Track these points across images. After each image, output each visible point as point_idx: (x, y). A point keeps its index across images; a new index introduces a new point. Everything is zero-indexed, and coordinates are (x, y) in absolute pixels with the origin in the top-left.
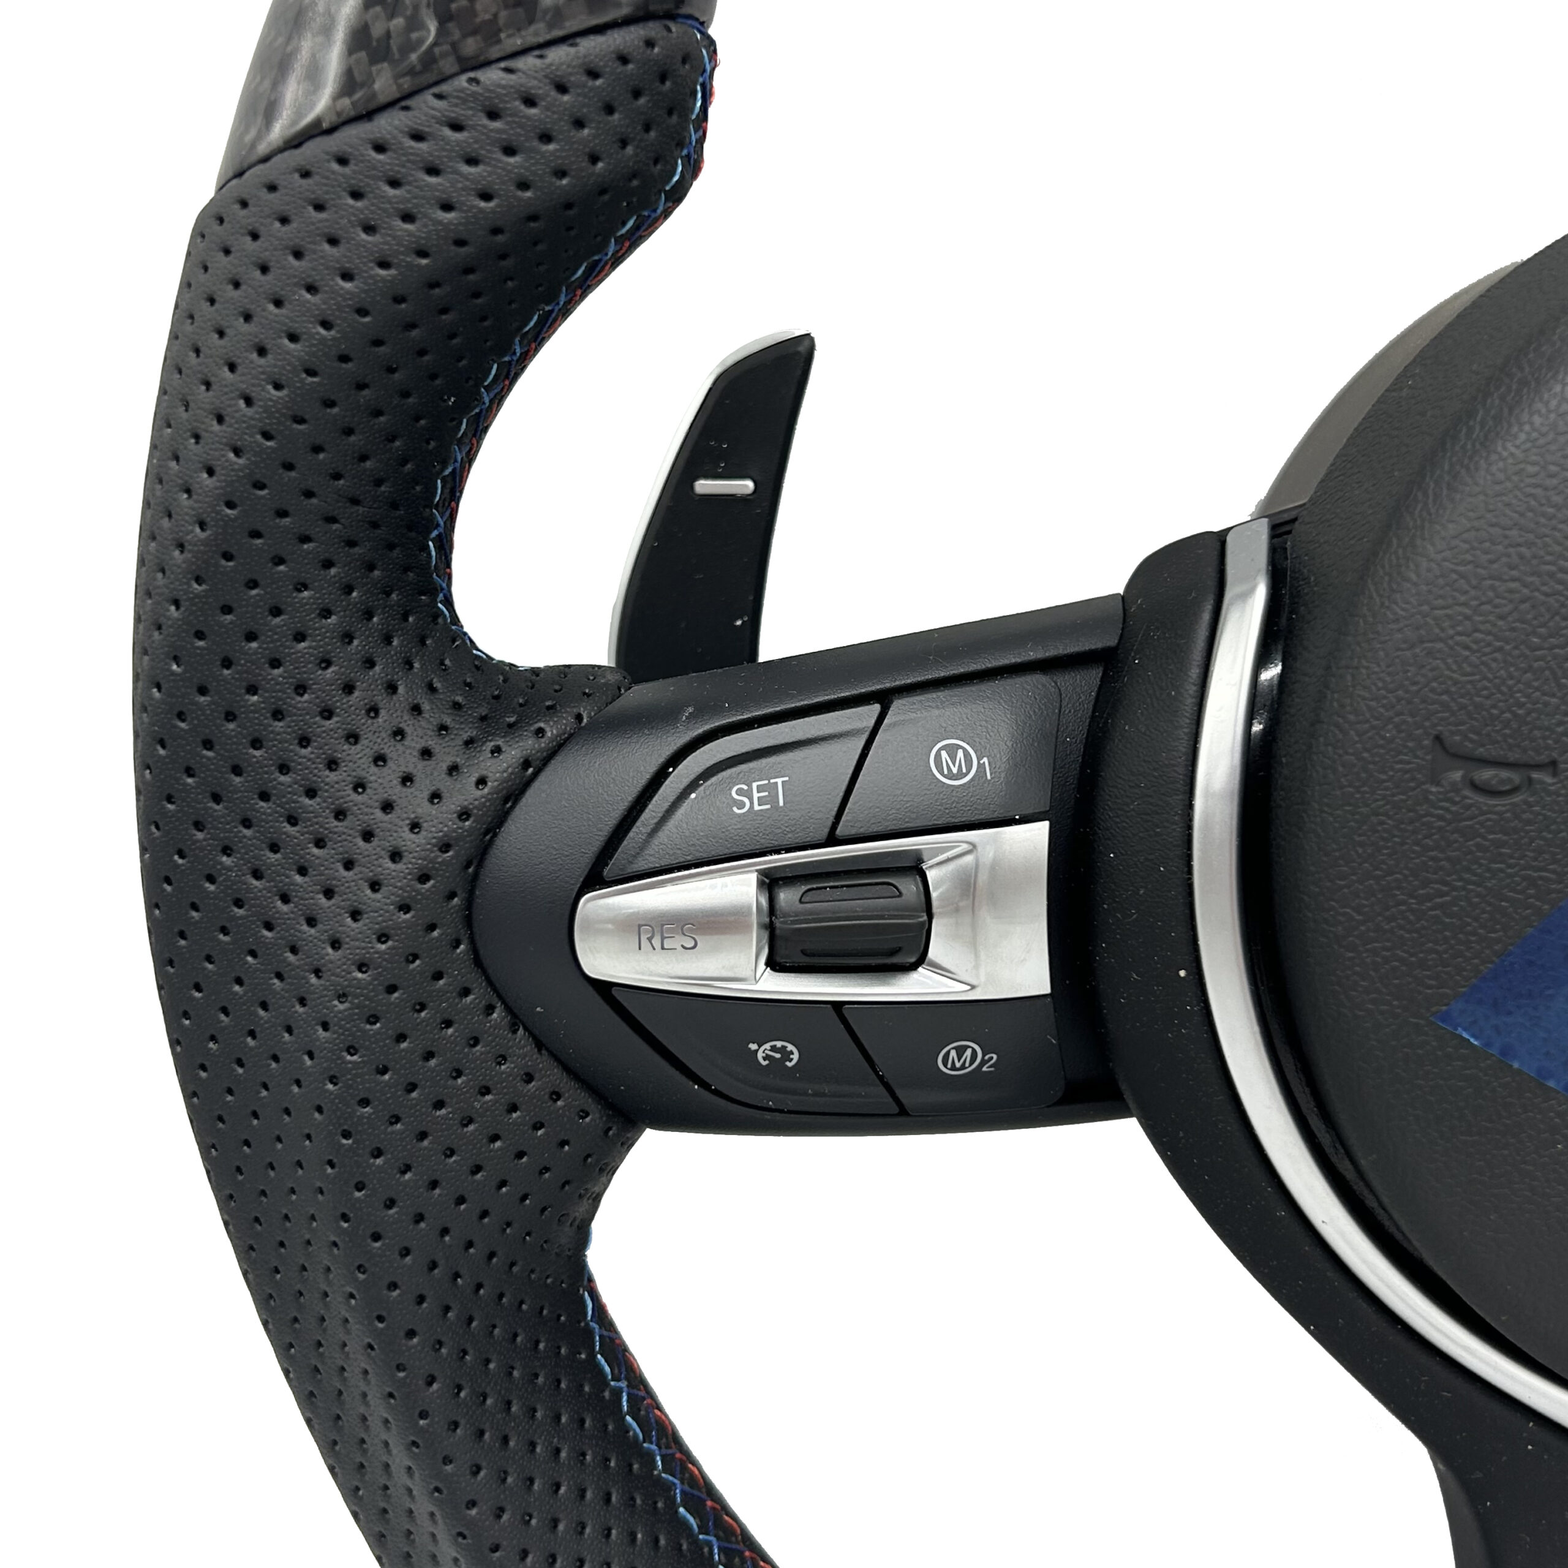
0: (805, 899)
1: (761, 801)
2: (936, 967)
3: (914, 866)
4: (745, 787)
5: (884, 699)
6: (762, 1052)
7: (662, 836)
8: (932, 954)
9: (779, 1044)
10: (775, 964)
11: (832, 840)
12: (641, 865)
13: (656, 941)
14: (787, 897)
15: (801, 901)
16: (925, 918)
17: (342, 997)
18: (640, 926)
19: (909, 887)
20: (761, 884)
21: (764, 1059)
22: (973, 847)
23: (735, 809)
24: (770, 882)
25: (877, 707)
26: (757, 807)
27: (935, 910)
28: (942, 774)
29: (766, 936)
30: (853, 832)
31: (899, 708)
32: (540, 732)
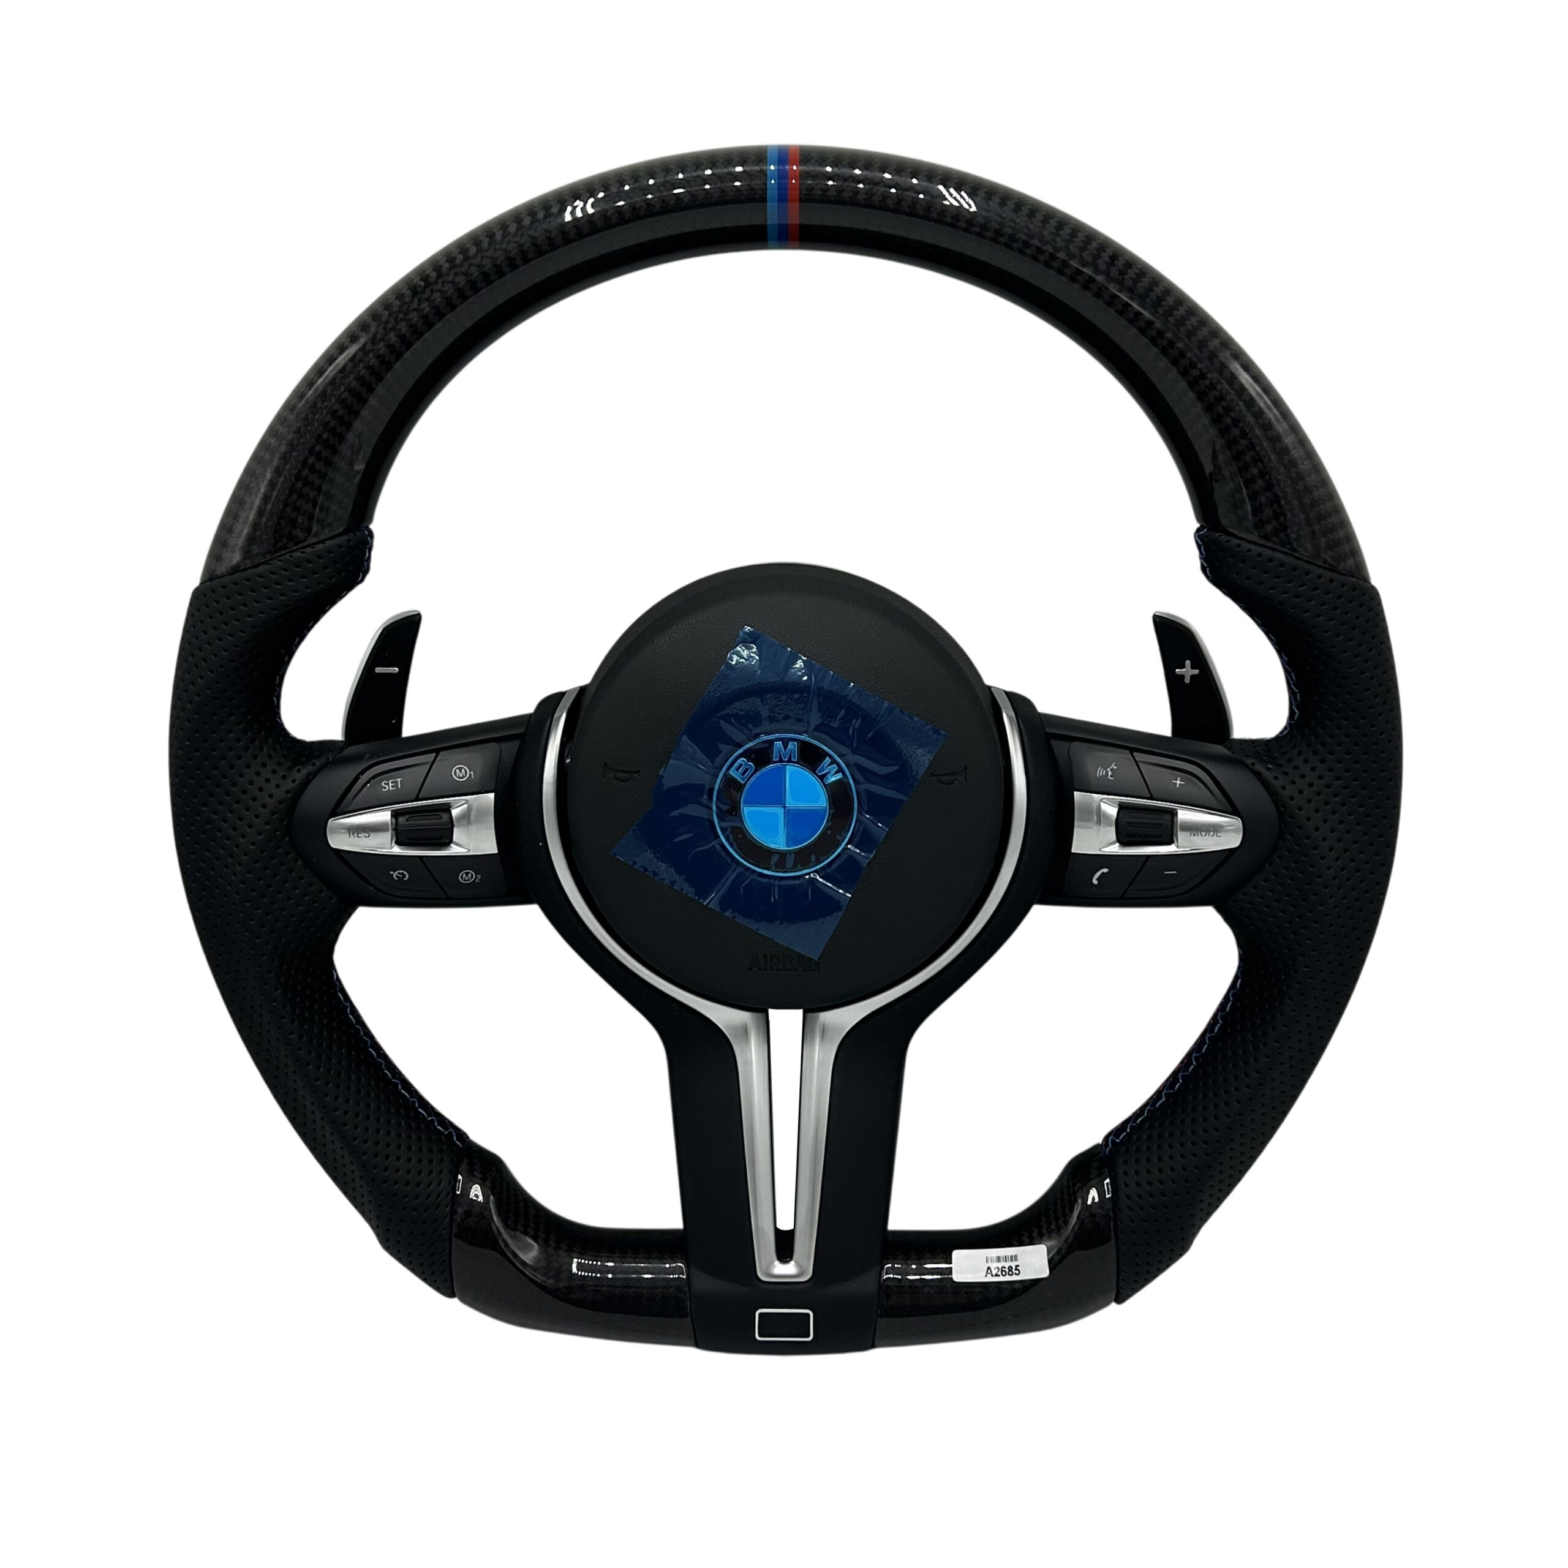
0: (409, 819)
1: (392, 787)
2: (457, 844)
3: (447, 808)
4: (386, 782)
5: (437, 751)
6: (395, 874)
7: (358, 798)
8: (455, 838)
9: (401, 871)
10: (398, 843)
11: (417, 800)
12: (351, 808)
13: (355, 835)
14: (401, 820)
15: (407, 820)
16: (450, 826)
17: (246, 855)
18: (349, 829)
19: (445, 816)
20: (392, 816)
21: (397, 877)
22: (467, 802)
23: (384, 790)
24: (395, 814)
25: (434, 755)
26: (391, 789)
27: (455, 824)
28: (456, 776)
29: (394, 832)
30: (424, 796)
31: (441, 753)
32: (314, 764)
